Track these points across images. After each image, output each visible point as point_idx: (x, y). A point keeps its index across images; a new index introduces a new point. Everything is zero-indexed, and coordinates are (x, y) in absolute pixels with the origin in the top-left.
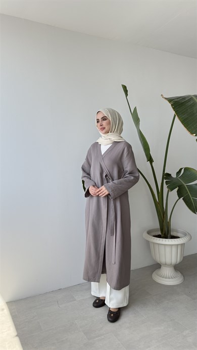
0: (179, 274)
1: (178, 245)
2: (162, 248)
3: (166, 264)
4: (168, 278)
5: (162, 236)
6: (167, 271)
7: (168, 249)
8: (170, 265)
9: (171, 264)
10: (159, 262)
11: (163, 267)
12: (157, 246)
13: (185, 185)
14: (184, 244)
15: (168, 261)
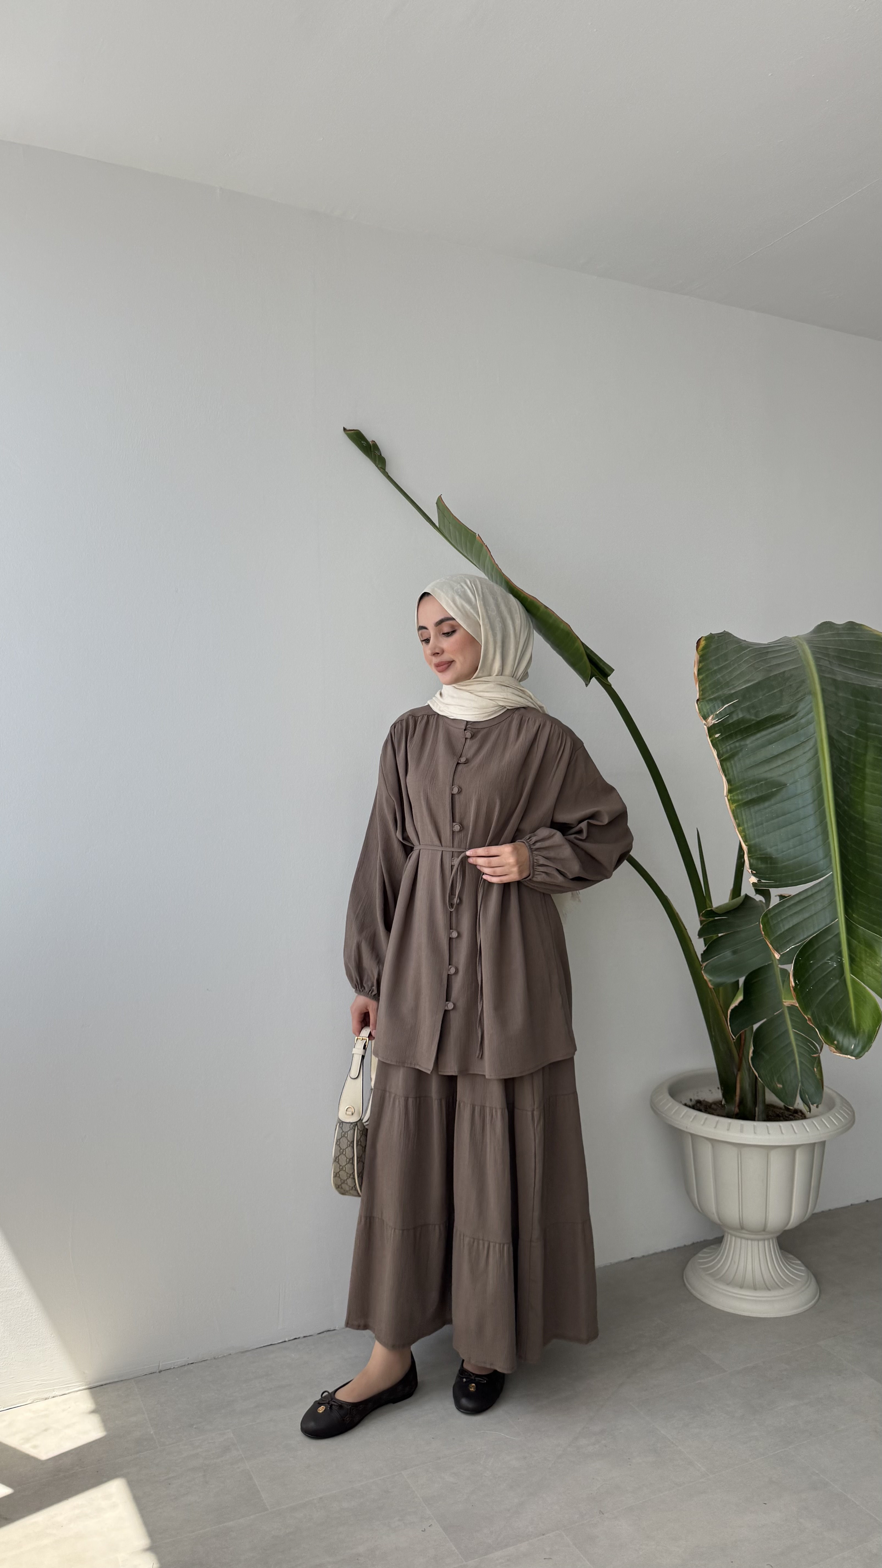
0: (799, 1273)
1: (793, 1148)
2: (729, 1157)
3: (742, 1228)
4: (751, 1286)
5: (726, 1108)
6: (751, 1258)
9: (764, 1230)
10: (715, 1218)
11: (730, 1241)
12: (706, 1151)
14: (823, 1143)
15: (753, 1215)
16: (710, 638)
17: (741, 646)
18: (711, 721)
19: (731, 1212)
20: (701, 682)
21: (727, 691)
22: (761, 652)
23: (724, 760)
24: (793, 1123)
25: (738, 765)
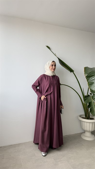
0: (93, 136)
1: (93, 123)
2: (86, 123)
3: (87, 131)
4: (88, 137)
5: (86, 118)
6: (88, 134)
7: (88, 124)
8: (89, 131)
11: (86, 132)
12: (83, 122)
15: (88, 130)
16: (86, 67)
17: (89, 68)
18: (86, 76)
19: (86, 129)
20: (85, 72)
21: (88, 73)
22: (91, 69)
23: (87, 80)
24: (93, 120)
25: (89, 81)
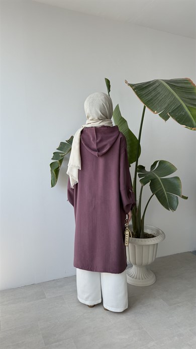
1: (149, 245)
4: (138, 278)
8: (140, 265)
13: (159, 178)
